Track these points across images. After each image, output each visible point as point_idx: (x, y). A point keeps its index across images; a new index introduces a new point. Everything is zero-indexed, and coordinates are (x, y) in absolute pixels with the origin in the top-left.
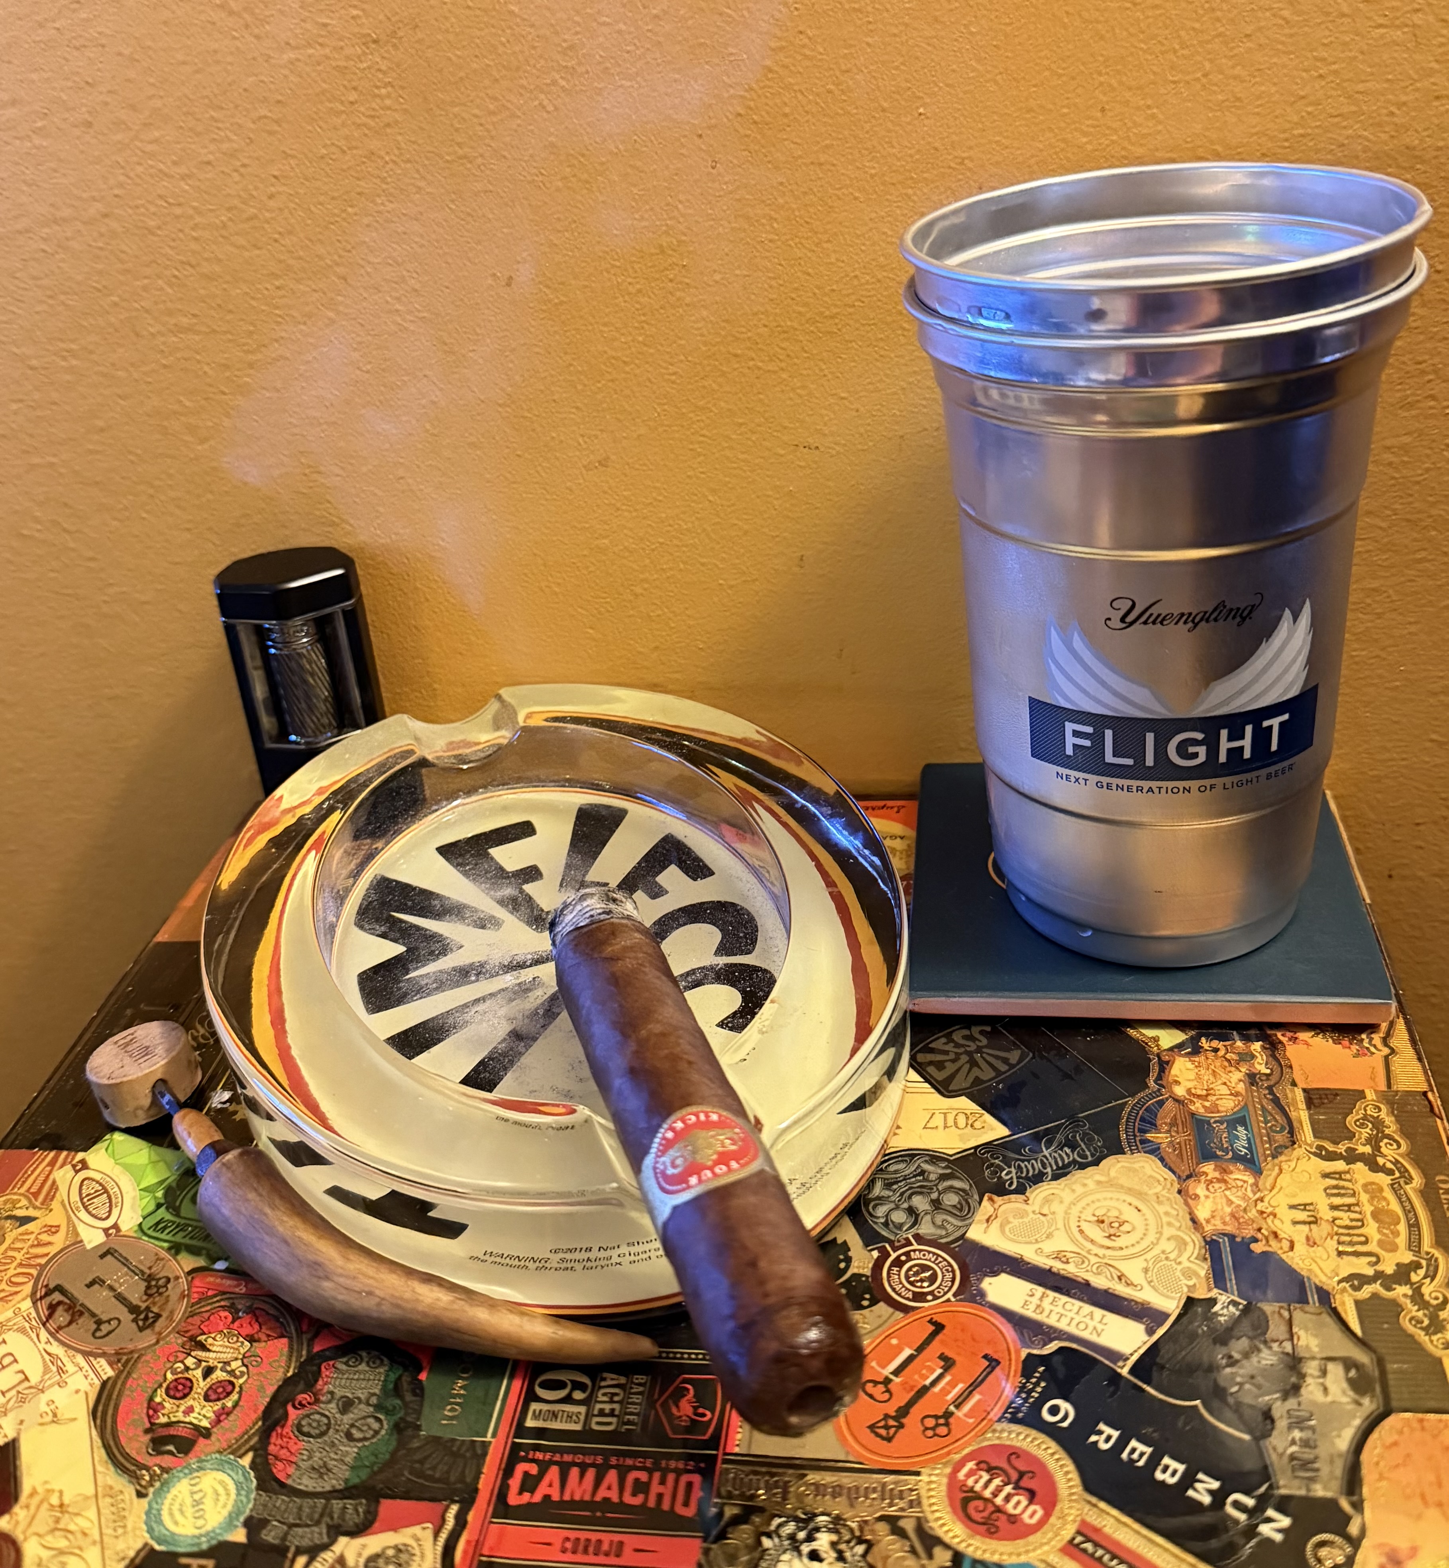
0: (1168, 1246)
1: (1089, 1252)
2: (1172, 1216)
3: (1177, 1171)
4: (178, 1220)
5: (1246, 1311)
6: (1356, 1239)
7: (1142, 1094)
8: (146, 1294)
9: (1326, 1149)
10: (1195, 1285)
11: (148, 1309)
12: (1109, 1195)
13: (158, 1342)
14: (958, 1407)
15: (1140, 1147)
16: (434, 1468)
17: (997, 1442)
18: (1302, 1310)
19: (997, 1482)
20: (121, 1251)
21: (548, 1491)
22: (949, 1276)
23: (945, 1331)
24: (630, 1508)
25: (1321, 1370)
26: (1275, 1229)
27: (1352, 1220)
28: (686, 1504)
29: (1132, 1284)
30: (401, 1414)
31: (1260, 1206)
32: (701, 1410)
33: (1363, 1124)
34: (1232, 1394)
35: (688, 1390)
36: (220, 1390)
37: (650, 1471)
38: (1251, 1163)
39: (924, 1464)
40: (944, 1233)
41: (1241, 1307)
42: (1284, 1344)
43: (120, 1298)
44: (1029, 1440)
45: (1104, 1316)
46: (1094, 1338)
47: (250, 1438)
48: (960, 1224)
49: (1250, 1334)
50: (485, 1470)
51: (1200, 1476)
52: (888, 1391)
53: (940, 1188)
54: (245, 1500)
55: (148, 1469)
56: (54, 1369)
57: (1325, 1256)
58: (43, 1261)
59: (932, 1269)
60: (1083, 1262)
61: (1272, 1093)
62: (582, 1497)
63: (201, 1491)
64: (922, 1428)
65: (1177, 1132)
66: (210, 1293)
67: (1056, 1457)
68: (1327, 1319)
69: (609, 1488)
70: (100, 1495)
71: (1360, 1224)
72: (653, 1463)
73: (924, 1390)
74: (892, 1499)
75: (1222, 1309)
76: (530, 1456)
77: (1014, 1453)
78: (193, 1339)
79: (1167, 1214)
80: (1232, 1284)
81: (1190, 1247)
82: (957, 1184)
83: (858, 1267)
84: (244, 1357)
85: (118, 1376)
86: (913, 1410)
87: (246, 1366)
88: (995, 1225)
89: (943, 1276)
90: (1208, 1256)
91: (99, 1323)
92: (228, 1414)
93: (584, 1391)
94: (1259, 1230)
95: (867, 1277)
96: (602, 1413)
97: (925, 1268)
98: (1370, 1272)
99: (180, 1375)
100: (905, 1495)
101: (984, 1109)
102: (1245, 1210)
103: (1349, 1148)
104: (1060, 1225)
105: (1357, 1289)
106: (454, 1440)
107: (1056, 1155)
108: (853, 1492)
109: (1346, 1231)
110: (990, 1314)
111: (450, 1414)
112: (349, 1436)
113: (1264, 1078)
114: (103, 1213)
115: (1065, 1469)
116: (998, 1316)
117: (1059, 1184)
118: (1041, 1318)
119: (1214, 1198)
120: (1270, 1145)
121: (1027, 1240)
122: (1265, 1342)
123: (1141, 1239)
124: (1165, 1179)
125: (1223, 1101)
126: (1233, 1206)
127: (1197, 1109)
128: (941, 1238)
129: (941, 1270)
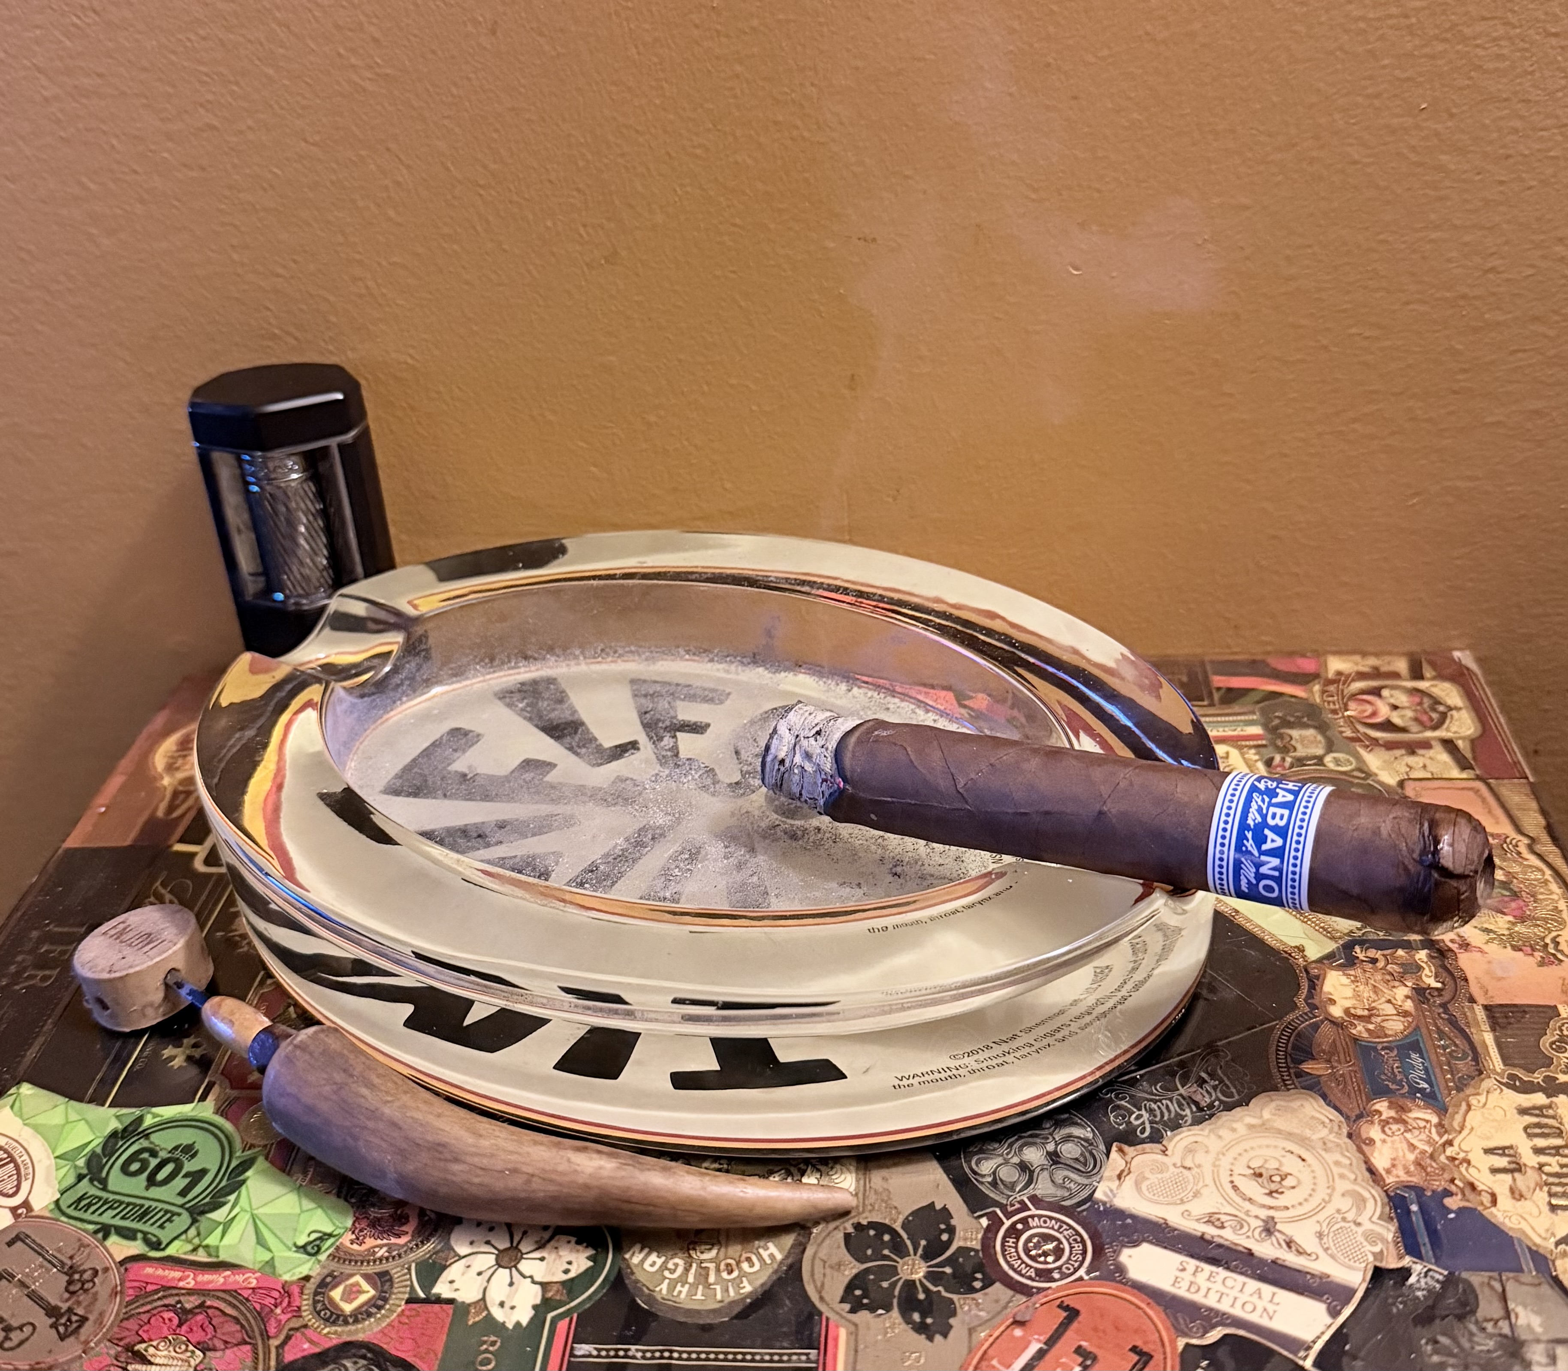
0: (1345, 1204)
1: (1247, 1213)
2: (1344, 1166)
3: (1344, 1110)
4: (104, 1195)
5: (1450, 1282)
7: (1291, 1015)
8: (67, 1290)
9: (1520, 1079)
10: (1382, 1252)
11: (70, 1310)
12: (1265, 1141)
13: (85, 1352)
15: (1296, 1081)
18: (1516, 1279)
20: (33, 1237)
22: (1078, 1247)
23: (1080, 1318)
25: (1548, 1356)
26: (1471, 1180)
29: (1306, 1252)
31: (1450, 1151)
33: (1560, 1047)
38: (1431, 1099)
40: (1066, 1193)
41: (1441, 1277)
42: (1500, 1323)
43: (34, 1297)
45: (1274, 1294)
46: (1265, 1322)
48: (1086, 1181)
49: (1457, 1311)
53: (1058, 1137)
57: (1535, 1211)
59: (1058, 1239)
60: (1242, 1227)
61: (1447, 1010)
65: (1339, 1062)
66: (150, 1288)
68: (1546, 1290)
75: (1419, 1280)
78: (129, 1348)
79: (1337, 1163)
80: (1426, 1249)
81: (1370, 1204)
82: (1076, 1131)
83: (965, 1238)
88: (1130, 1182)
89: (1071, 1248)
90: (1393, 1214)
91: (7, 1330)
94: (1452, 1181)
95: (975, 1250)
97: (1047, 1238)
102: (1432, 1157)
103: (1546, 1077)
104: (1209, 1180)
109: (1556, 1180)
110: (1133, 1295)
113: (1436, 993)
114: (9, 1188)
116: (1145, 1297)
117: (1202, 1130)
118: (1198, 1298)
119: (1393, 1142)
120: (1452, 1075)
121: (1170, 1199)
122: (1477, 1322)
123: (1310, 1195)
124: (1331, 1120)
125: (1391, 1023)
126: (1418, 1151)
127: (1360, 1032)
128: (1064, 1199)
129: (1068, 1240)
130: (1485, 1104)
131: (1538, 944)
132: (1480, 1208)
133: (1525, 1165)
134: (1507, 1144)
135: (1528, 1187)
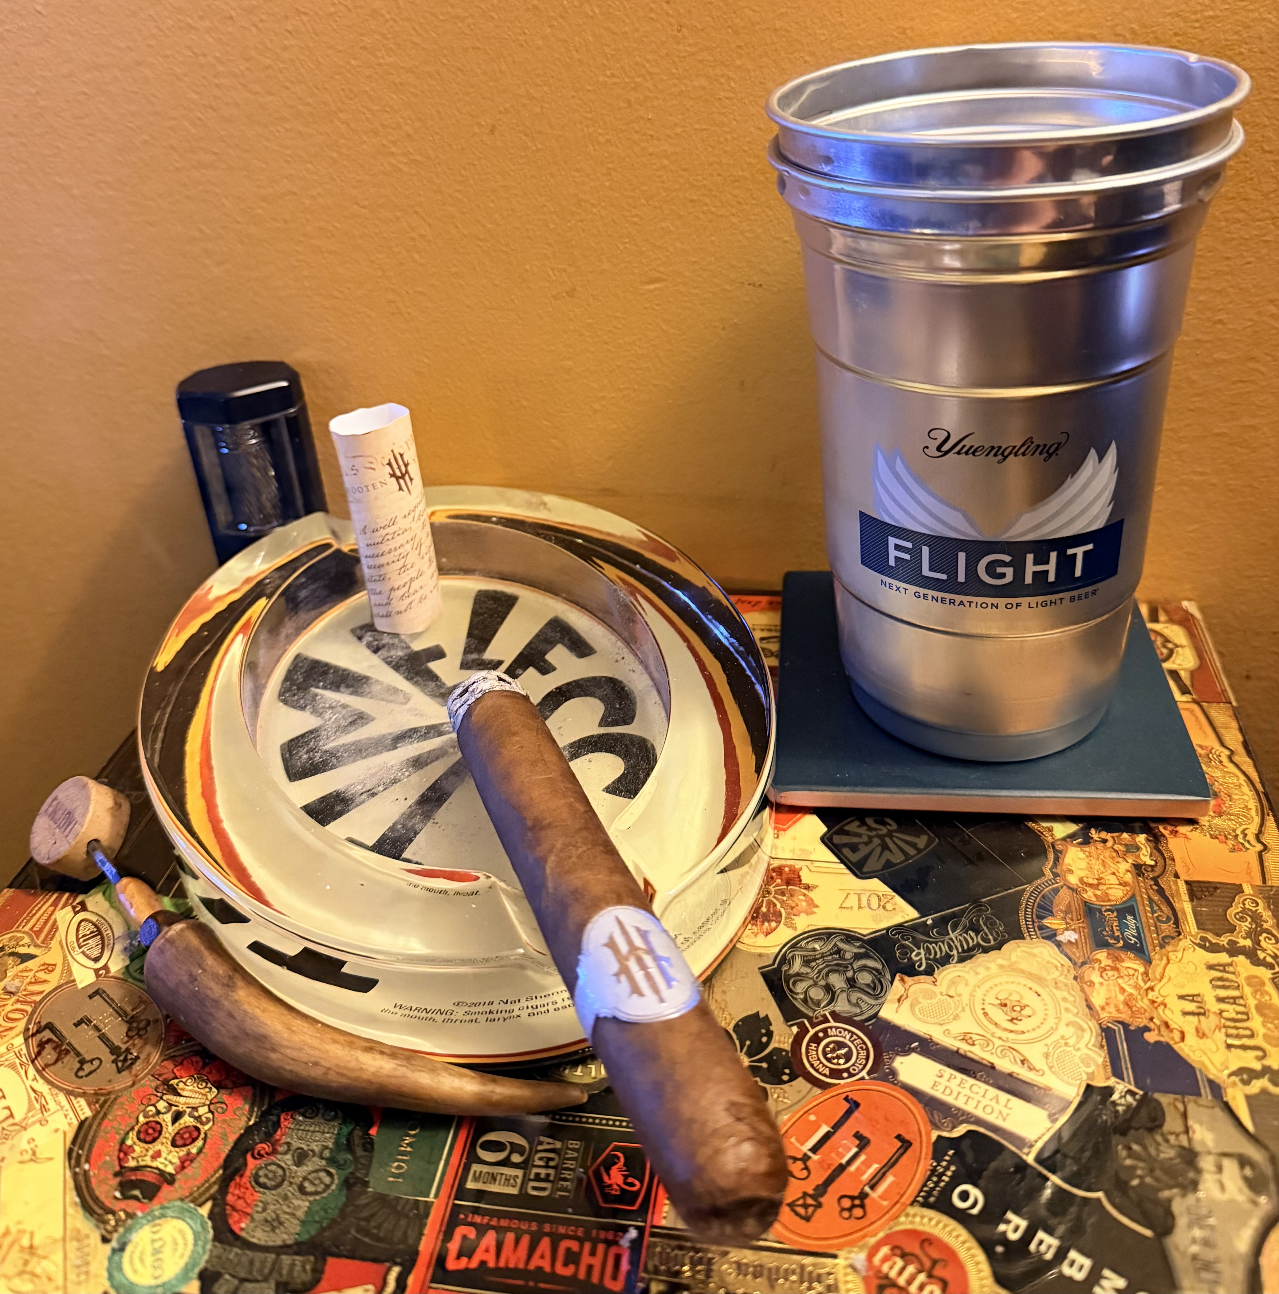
0: (1068, 1032)
1: (993, 1035)
2: (1070, 1002)
3: (1074, 958)
5: (1144, 1101)
6: (1242, 1032)
7: (1039, 881)
8: (127, 1035)
9: (1210, 942)
10: (1093, 1072)
11: (128, 1051)
12: (1011, 979)
13: (134, 1084)
14: (873, 1187)
15: (1038, 932)
16: (379, 1227)
17: (909, 1227)
18: (1196, 1102)
19: (911, 1269)
20: (108, 993)
21: (485, 1257)
22: (863, 1053)
23: (860, 1108)
24: (561, 1280)
25: (1217, 1166)
26: (1166, 1019)
27: (1238, 1013)
28: (615, 1277)
29: (1035, 1069)
30: (351, 1170)
31: (1151, 995)
32: (630, 1180)
33: (1242, 917)
34: (1133, 1188)
35: (618, 1158)
36: (186, 1136)
37: (581, 1241)
38: (1141, 952)
39: (840, 1247)
40: (858, 1011)
41: (1138, 1097)
42: (1181, 1137)
43: (104, 1038)
44: (941, 1225)
45: (1008, 1100)
46: (999, 1122)
47: (210, 1187)
48: (873, 1002)
49: (1149, 1125)
50: (426, 1231)
51: (1107, 1272)
52: (806, 1168)
53: (855, 966)
54: (200, 1250)
55: (113, 1213)
56: (38, 1106)
57: (1214, 1049)
58: (38, 998)
59: (849, 1047)
60: (988, 1045)
61: (1157, 884)
62: (516, 1264)
63: (160, 1239)
64: (839, 1209)
65: (1072, 920)
67: (967, 1245)
68: (1219, 1113)
69: (542, 1257)
70: (68, 1237)
71: (1245, 1017)
72: (585, 1233)
73: (842, 1168)
74: (811, 1283)
75: (1121, 1097)
76: (469, 1219)
77: (927, 1240)
78: (166, 1082)
79: (1064, 999)
80: (1129, 1073)
81: (1087, 1035)
82: (870, 963)
83: (779, 1042)
84: (211, 1103)
85: (94, 1117)
86: (831, 1189)
87: (212, 1113)
88: (906, 1004)
89: (858, 1053)
90: (1104, 1043)
91: (82, 1062)
92: (192, 1161)
93: (522, 1155)
94: (1151, 1019)
95: (787, 1052)
96: (538, 1178)
97: (840, 1045)
98: (1257, 1066)
99: (151, 1119)
100: (824, 1277)
101: (895, 890)
102: (1138, 999)
103: (1230, 940)
104: (967, 1007)
105: (1246, 1083)
106: (398, 1199)
107: (962, 939)
108: (774, 1271)
109: (1232, 1024)
110: (901, 1094)
111: (397, 1172)
112: (301, 1189)
113: (1150, 869)
114: (95, 954)
115: (976, 1259)
116: (910, 1096)
117: (964, 967)
118: (950, 1100)
119: (1108, 985)
120: (1158, 935)
121: (935, 1020)
122: (1163, 1135)
123: (1042, 1023)
124: (1062, 965)
125: (1113, 890)
126: (1126, 994)
127: (1089, 896)
128: (856, 1015)
129: (856, 1047)
130: (1181, 960)
131: (1230, 834)
132: (1171, 1043)
133: (1209, 1010)
134: (1196, 992)
135: (1210, 1029)
